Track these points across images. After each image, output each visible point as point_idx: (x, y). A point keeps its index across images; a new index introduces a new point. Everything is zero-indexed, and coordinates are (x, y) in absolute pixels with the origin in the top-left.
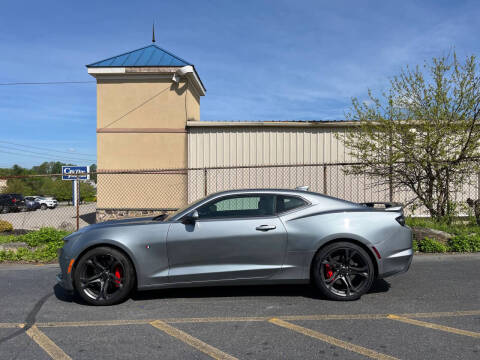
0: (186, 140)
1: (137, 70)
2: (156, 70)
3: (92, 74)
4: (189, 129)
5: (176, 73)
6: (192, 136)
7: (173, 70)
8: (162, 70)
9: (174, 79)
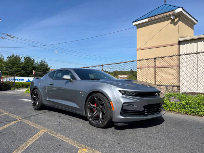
0: (179, 48)
1: (153, 18)
2: (162, 15)
3: (134, 25)
4: (180, 43)
5: (173, 14)
6: (182, 46)
7: (171, 13)
8: (165, 14)
9: (172, 17)
